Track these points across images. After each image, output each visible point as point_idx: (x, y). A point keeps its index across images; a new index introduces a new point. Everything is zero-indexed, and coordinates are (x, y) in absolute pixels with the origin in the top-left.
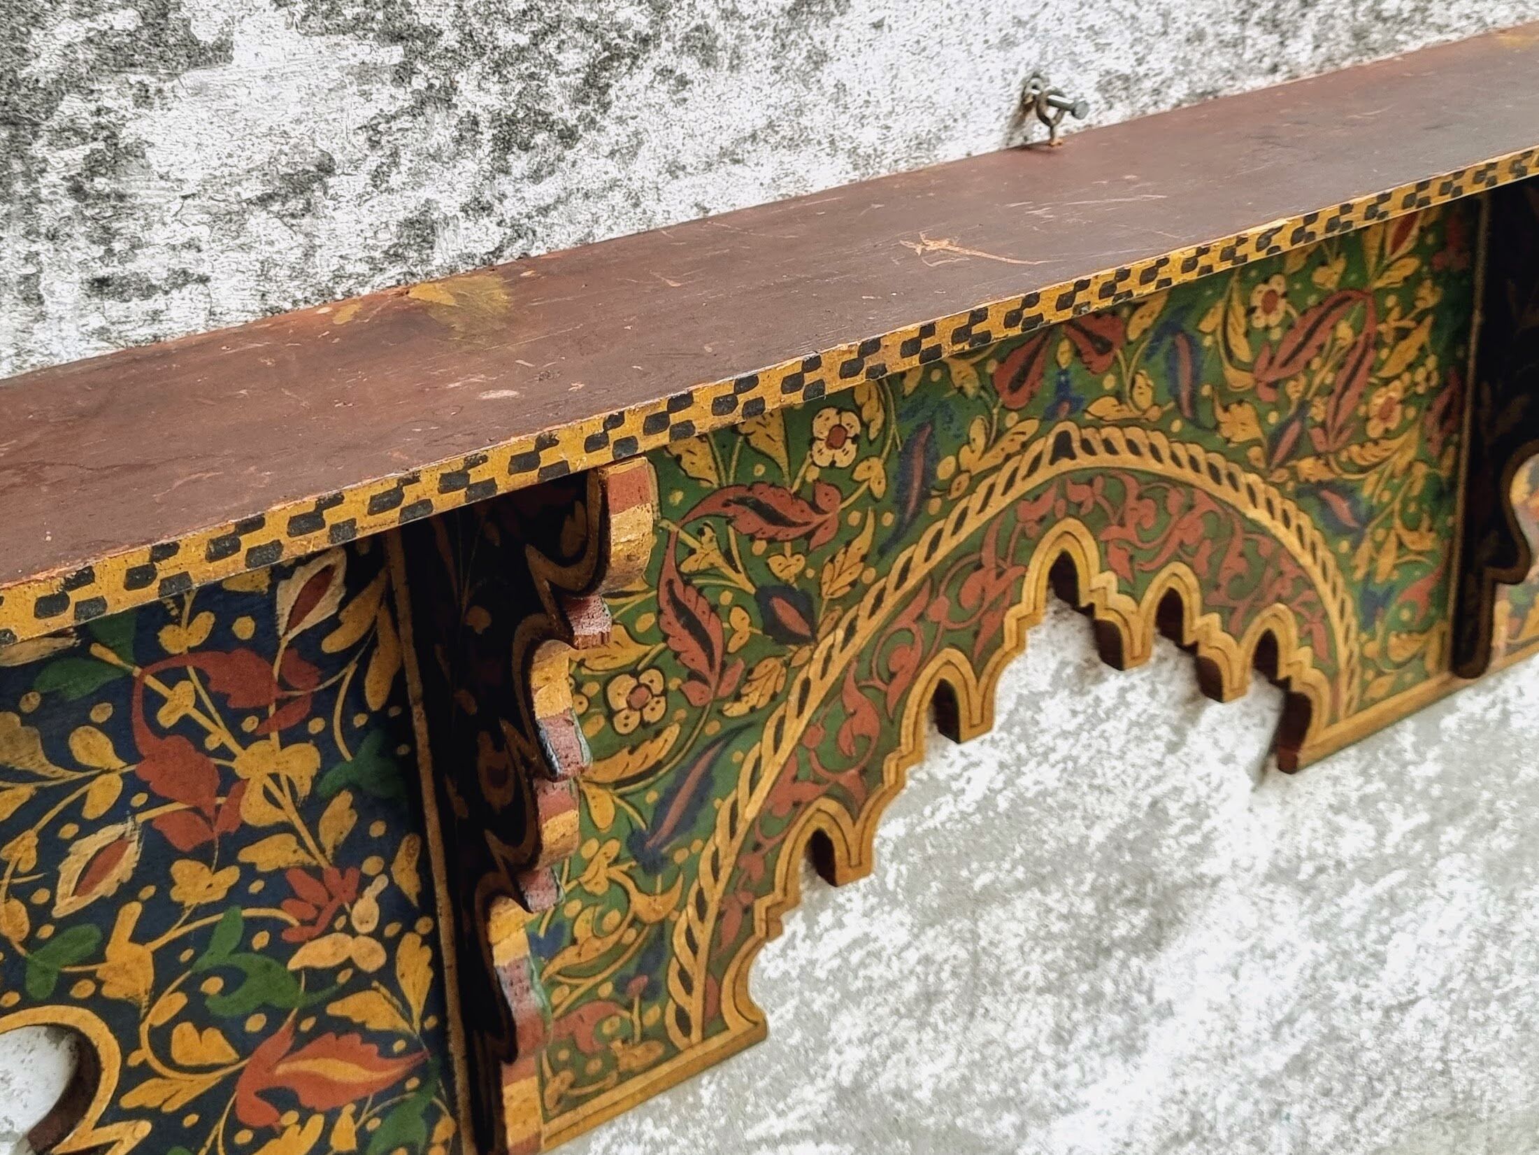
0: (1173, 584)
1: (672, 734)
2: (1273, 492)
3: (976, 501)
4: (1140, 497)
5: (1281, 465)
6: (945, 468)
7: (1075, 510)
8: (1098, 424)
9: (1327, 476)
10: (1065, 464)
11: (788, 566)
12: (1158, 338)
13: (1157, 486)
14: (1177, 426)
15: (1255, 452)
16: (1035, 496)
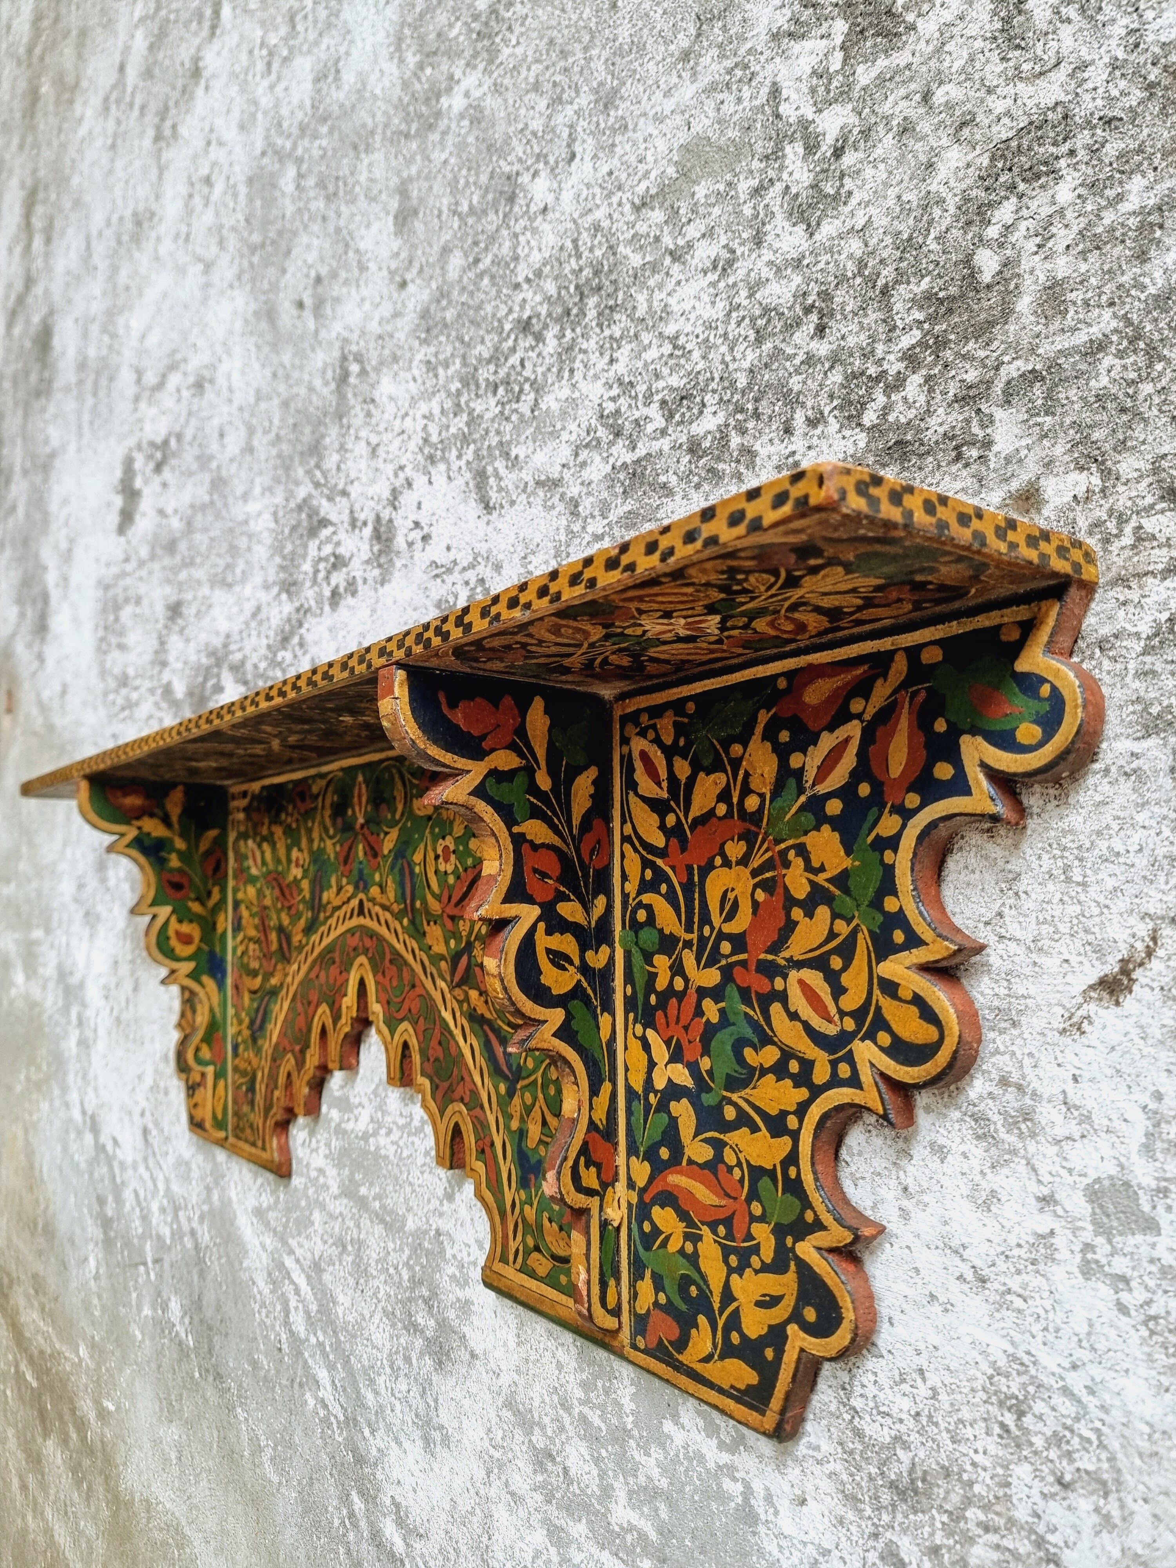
0: (405, 1037)
1: (259, 979)
2: (456, 1006)
3: (332, 921)
4: (391, 961)
5: (459, 985)
6: (325, 896)
7: (366, 951)
8: (372, 900)
9: (488, 1015)
10: (362, 921)
11: (286, 921)
12: (396, 858)
13: (397, 959)
14: (405, 921)
15: (443, 964)
16: (351, 932)
